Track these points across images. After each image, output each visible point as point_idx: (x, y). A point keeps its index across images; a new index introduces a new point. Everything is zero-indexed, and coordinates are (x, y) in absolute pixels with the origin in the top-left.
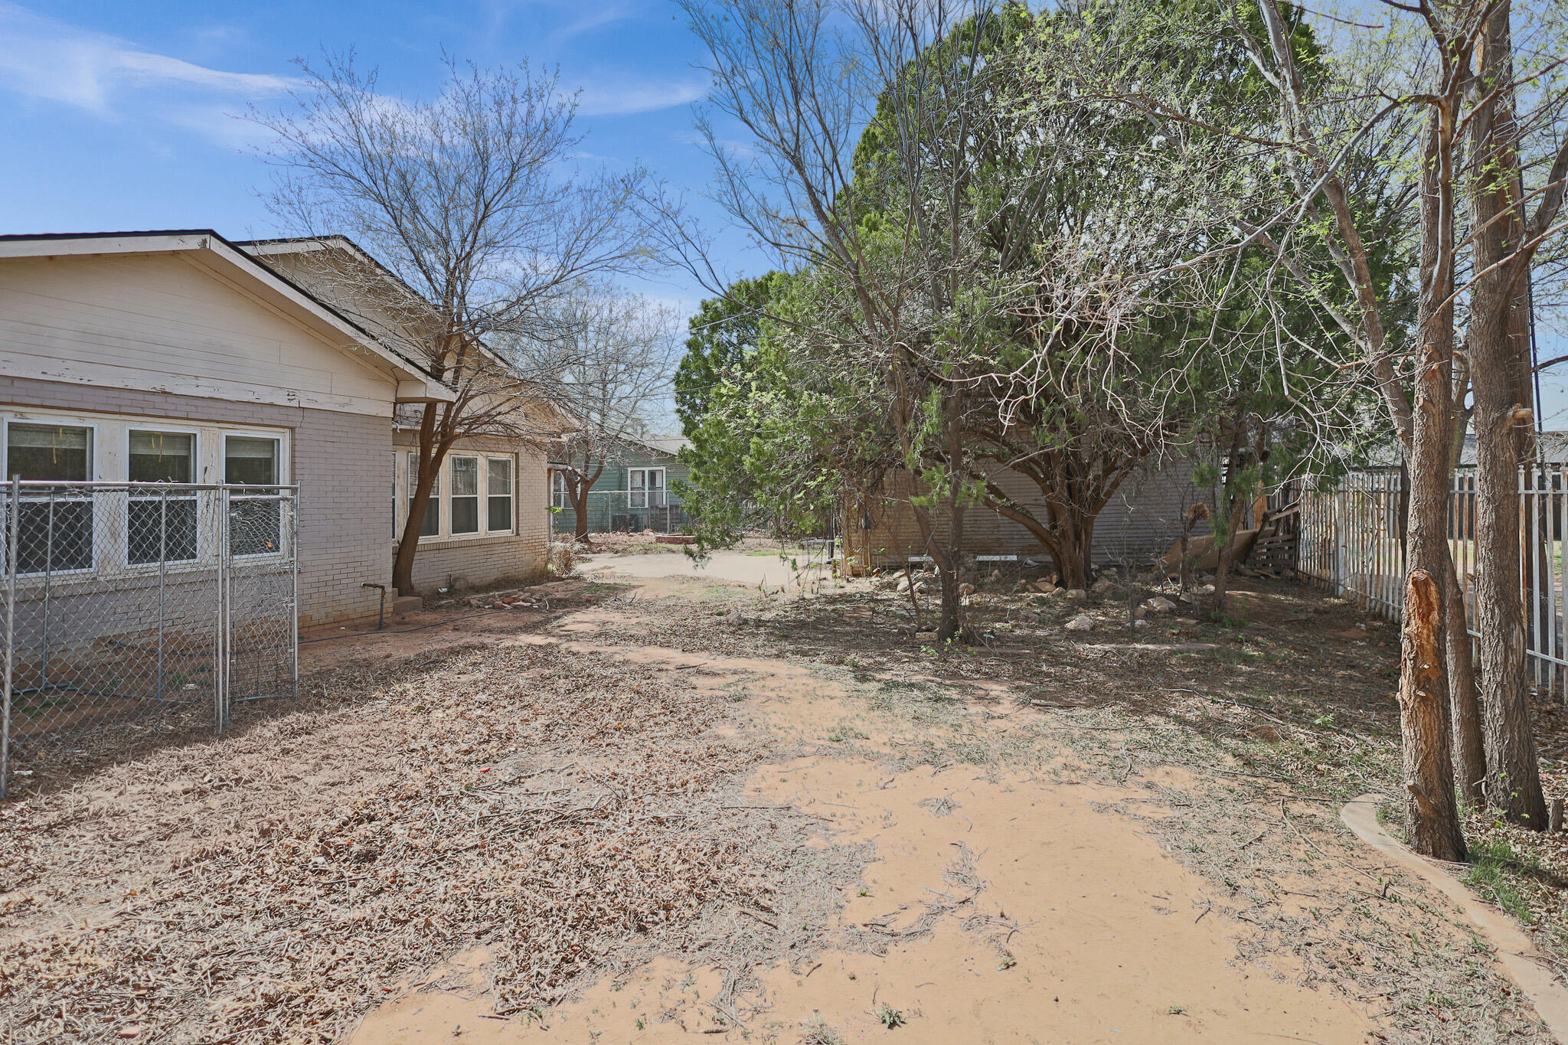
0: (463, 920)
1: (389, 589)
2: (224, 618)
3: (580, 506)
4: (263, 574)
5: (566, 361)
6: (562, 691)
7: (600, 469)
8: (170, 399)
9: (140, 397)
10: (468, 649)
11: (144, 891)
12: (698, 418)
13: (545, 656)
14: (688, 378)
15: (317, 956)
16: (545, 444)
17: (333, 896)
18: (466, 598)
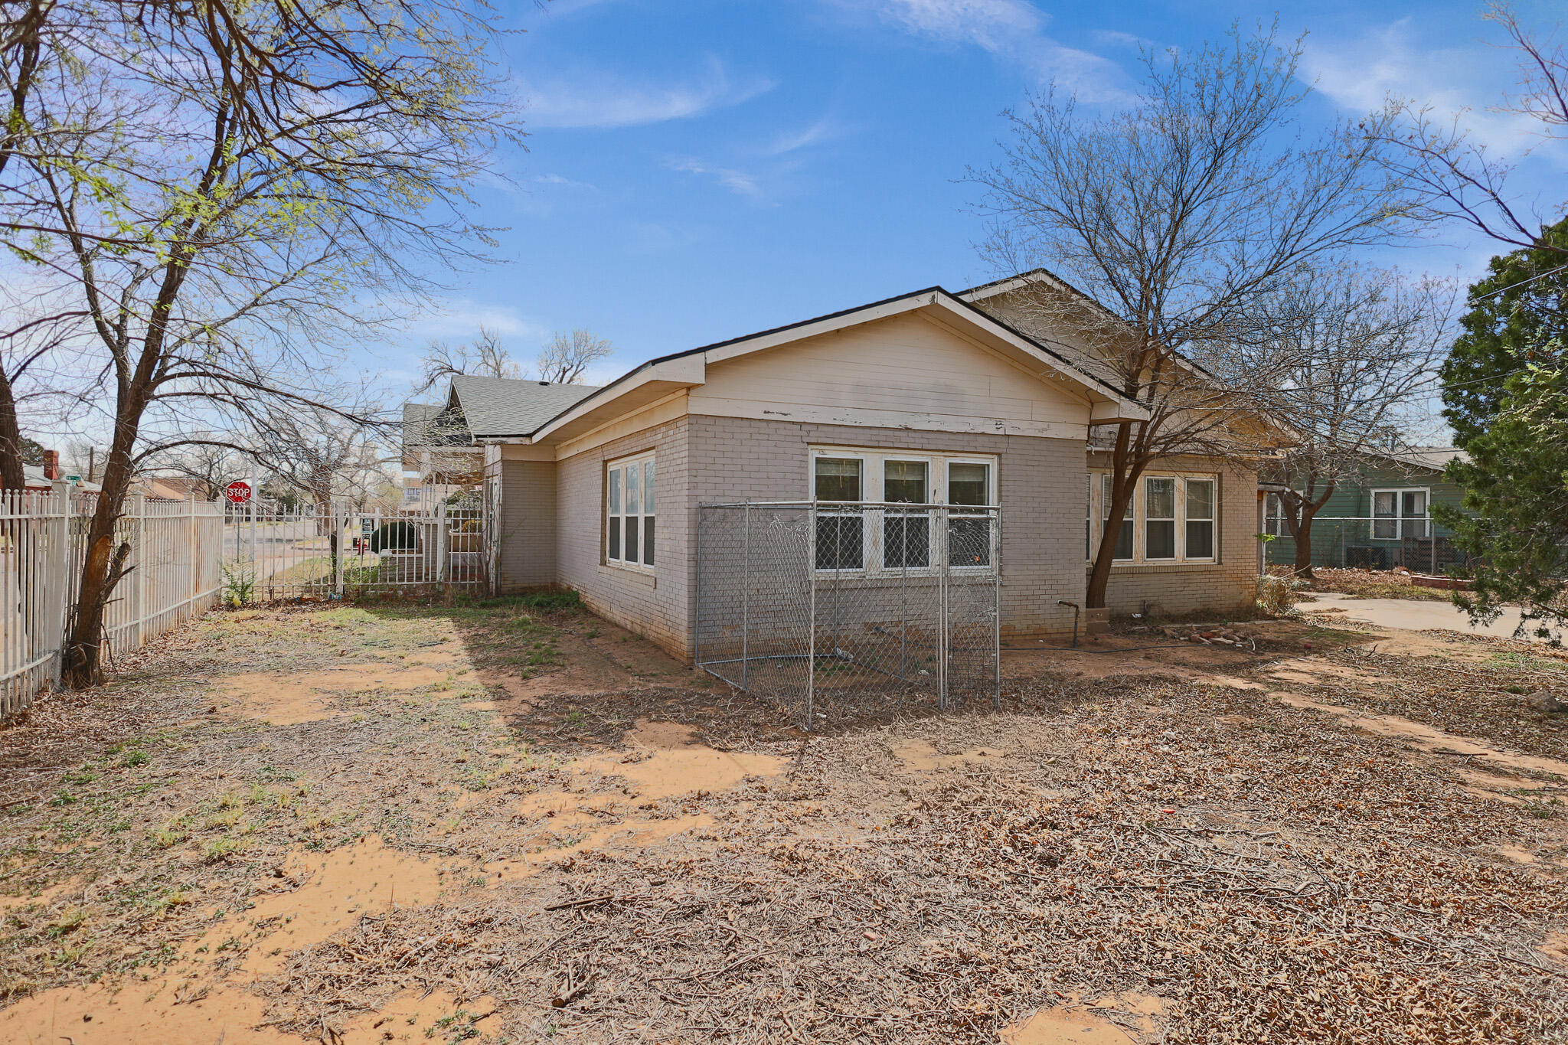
0: (1136, 959)
1: (1083, 609)
2: (944, 618)
3: (1301, 534)
4: (974, 584)
5: (1287, 365)
6: (1267, 746)
7: (1330, 491)
8: (912, 434)
9: (890, 433)
10: (1158, 680)
11: (884, 829)
12: (1480, 421)
13: (1247, 702)
14: (1465, 368)
15: (1001, 936)
16: (1253, 462)
17: (1018, 887)
18: (1161, 627)
